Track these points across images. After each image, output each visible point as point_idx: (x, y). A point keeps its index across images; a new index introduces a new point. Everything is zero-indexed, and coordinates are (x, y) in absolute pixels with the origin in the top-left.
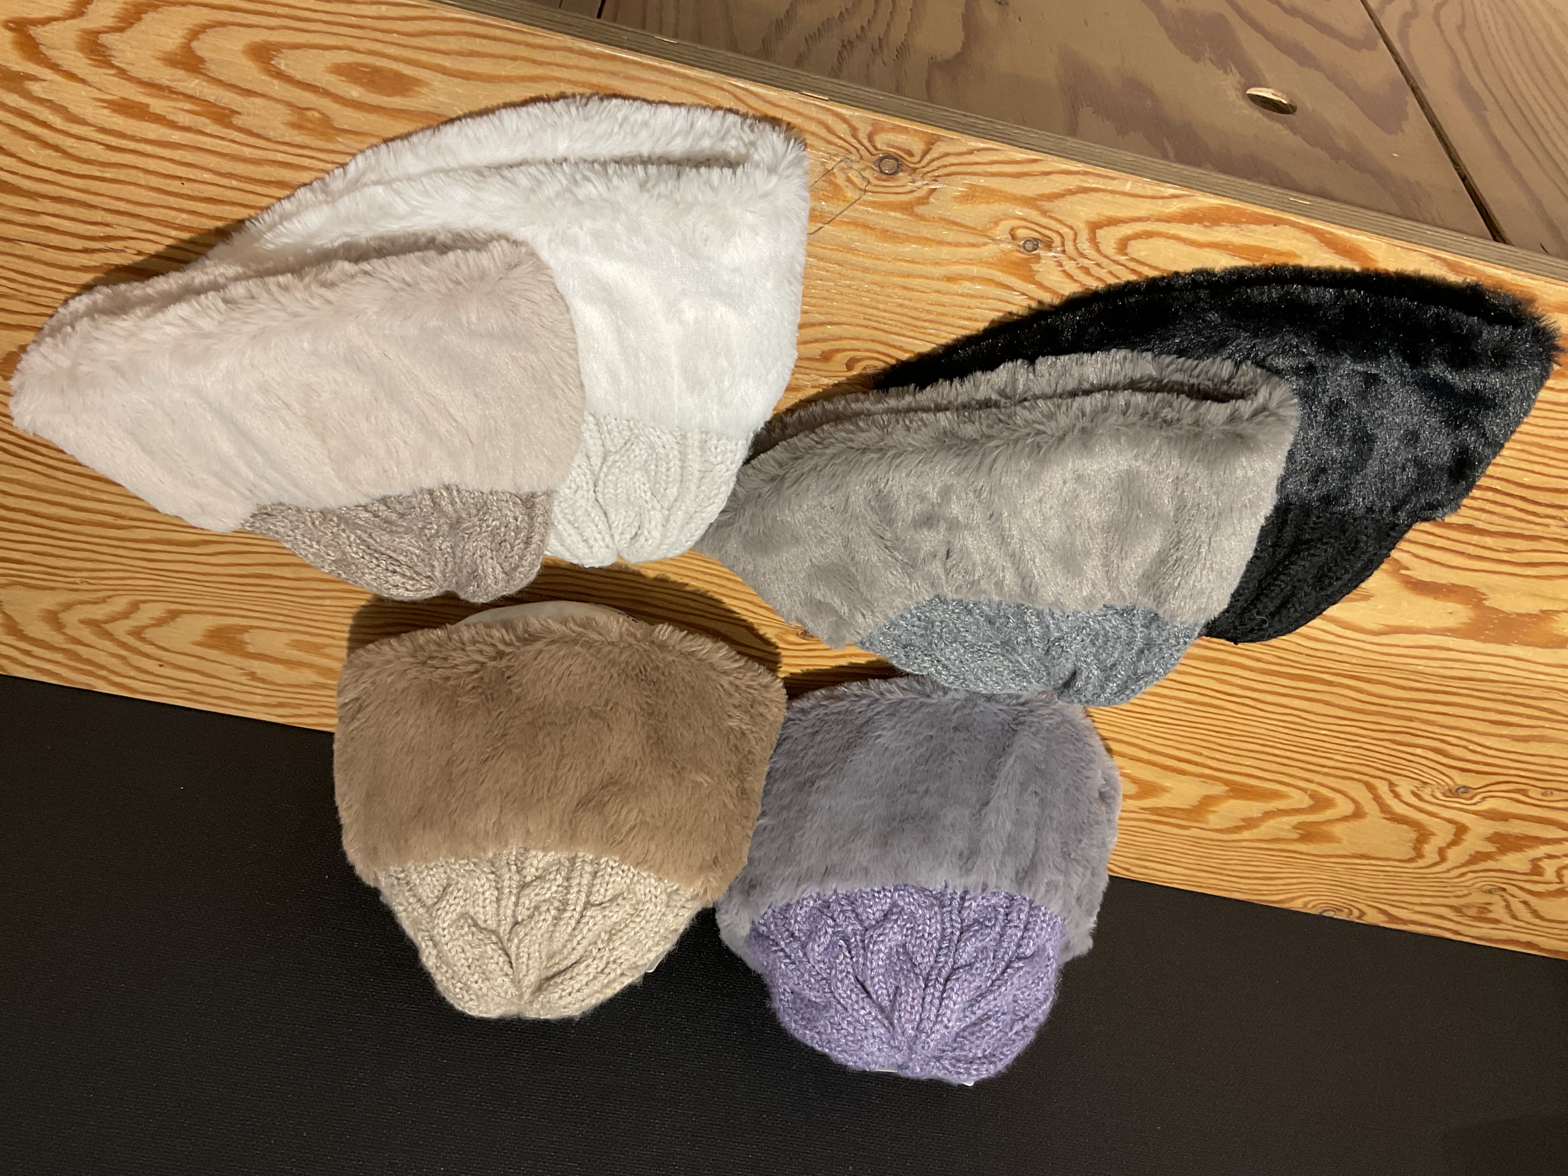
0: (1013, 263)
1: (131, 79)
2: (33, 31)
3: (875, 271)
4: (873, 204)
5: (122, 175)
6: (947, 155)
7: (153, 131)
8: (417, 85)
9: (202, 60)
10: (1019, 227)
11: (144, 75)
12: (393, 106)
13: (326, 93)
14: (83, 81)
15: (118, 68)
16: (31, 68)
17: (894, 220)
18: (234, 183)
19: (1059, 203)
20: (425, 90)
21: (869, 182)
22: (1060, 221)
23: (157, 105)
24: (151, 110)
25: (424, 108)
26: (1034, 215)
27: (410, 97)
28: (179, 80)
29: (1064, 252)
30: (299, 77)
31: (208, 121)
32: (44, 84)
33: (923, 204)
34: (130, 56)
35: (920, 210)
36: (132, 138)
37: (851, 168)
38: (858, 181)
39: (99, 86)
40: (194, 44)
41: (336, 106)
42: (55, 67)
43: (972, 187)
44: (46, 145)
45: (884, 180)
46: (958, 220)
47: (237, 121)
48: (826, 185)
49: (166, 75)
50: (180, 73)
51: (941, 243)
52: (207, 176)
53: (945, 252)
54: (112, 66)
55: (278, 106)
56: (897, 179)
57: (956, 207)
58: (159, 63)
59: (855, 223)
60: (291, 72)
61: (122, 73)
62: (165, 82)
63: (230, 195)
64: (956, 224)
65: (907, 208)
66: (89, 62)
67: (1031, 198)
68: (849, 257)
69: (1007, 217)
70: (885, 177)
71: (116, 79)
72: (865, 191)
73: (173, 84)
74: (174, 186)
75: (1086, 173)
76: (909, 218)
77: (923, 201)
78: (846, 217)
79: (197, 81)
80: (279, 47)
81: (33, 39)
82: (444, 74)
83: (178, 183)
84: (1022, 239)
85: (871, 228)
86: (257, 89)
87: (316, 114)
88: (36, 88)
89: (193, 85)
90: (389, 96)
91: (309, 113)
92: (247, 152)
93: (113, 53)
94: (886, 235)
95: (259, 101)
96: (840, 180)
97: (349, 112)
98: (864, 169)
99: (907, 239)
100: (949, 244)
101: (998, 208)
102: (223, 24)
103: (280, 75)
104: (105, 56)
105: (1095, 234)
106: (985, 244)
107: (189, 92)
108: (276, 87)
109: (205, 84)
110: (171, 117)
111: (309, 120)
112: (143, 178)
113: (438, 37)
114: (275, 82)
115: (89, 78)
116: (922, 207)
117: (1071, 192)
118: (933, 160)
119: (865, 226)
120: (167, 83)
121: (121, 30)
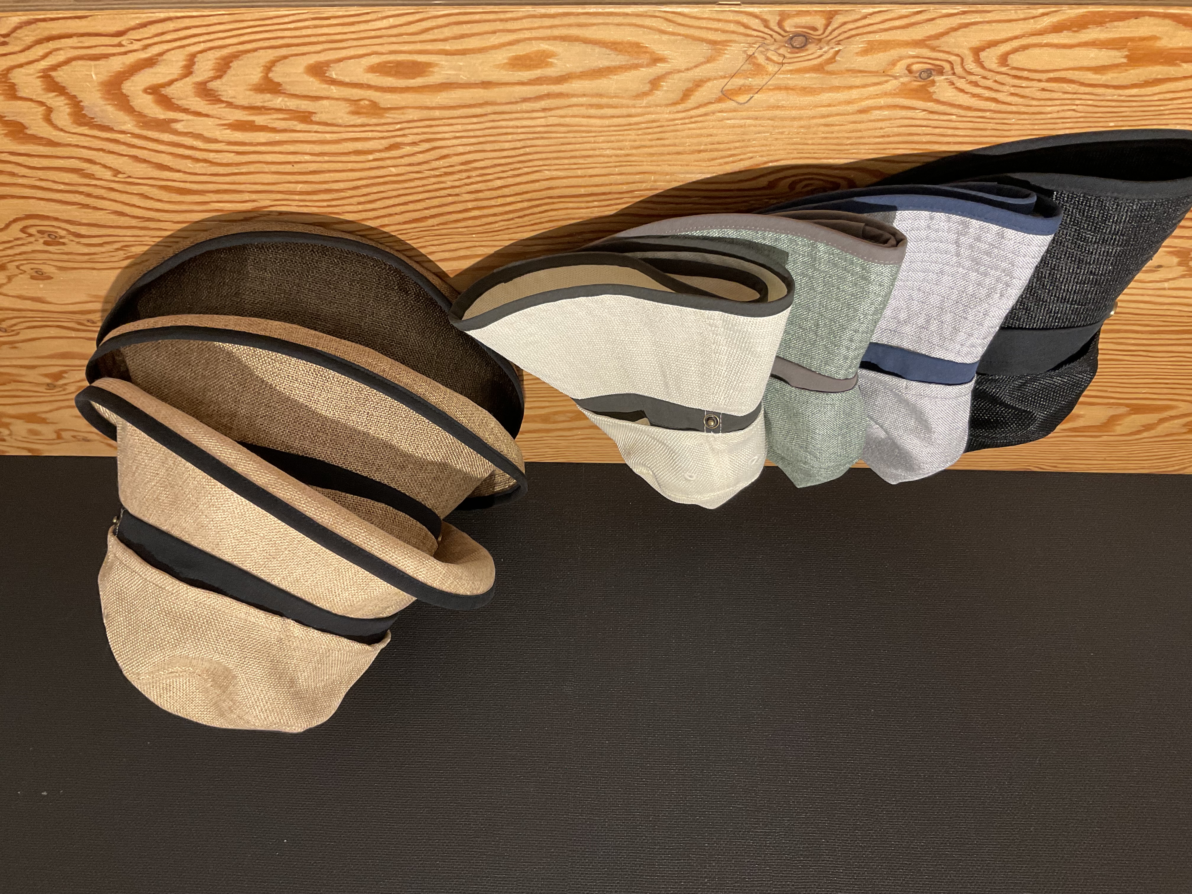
0: (912, 90)
1: (237, 107)
2: (164, 91)
3: (800, 118)
4: (791, 71)
5: (252, 168)
6: (845, 23)
7: (263, 137)
8: (431, 67)
9: (279, 84)
10: (913, 64)
11: (245, 103)
12: (417, 85)
13: (369, 87)
14: (207, 116)
15: (226, 102)
16: (171, 115)
17: (809, 80)
18: (326, 158)
19: (945, 39)
20: (436, 69)
21: (784, 57)
22: (948, 53)
23: (260, 120)
24: (257, 124)
25: (440, 81)
26: (925, 52)
27: (427, 76)
28: (269, 101)
29: (954, 74)
30: (347, 80)
31: (295, 123)
32: (183, 123)
33: (832, 63)
34: (231, 93)
35: (830, 67)
36: (251, 144)
37: (767, 50)
38: (775, 58)
39: (218, 116)
40: (270, 75)
41: (378, 94)
42: (186, 111)
43: (869, 42)
44: (197, 160)
45: (797, 53)
46: (862, 69)
47: (314, 119)
48: (750, 66)
49: (259, 100)
50: (268, 96)
51: (851, 88)
52: (307, 158)
53: (854, 94)
54: (222, 102)
55: (339, 102)
56: (807, 50)
57: (860, 59)
58: (251, 93)
59: (779, 88)
60: (341, 78)
61: (230, 104)
62: (259, 104)
63: (326, 166)
64: (861, 71)
65: (819, 69)
66: (207, 102)
67: (920, 41)
68: (778, 113)
69: (901, 58)
70: (797, 50)
71: (227, 109)
72: (783, 64)
73: (266, 104)
74: (288, 168)
75: (964, 13)
76: (821, 75)
77: (832, 60)
78: (771, 85)
79: (280, 99)
80: (327, 64)
81: (166, 96)
82: (446, 55)
83: (290, 166)
84: (917, 72)
85: (792, 89)
86: (322, 95)
87: (367, 102)
88: (179, 126)
89: (279, 101)
90: (413, 78)
91: (362, 103)
92: (328, 136)
93: (220, 93)
94: (806, 91)
95: (325, 102)
96: (761, 60)
97: (388, 96)
98: (779, 49)
99: (823, 90)
100: (858, 87)
101: (894, 53)
102: (285, 57)
103: (333, 82)
104: (215, 97)
105: (979, 56)
106: (887, 82)
107: (278, 107)
108: (334, 91)
109: (286, 99)
110: (270, 125)
111: (363, 107)
112: (266, 168)
113: (436, 31)
114: (332, 87)
115: (210, 113)
116: (831, 66)
117: (955, 29)
118: (834, 30)
119: (787, 88)
120: (261, 104)
121: (220, 77)
